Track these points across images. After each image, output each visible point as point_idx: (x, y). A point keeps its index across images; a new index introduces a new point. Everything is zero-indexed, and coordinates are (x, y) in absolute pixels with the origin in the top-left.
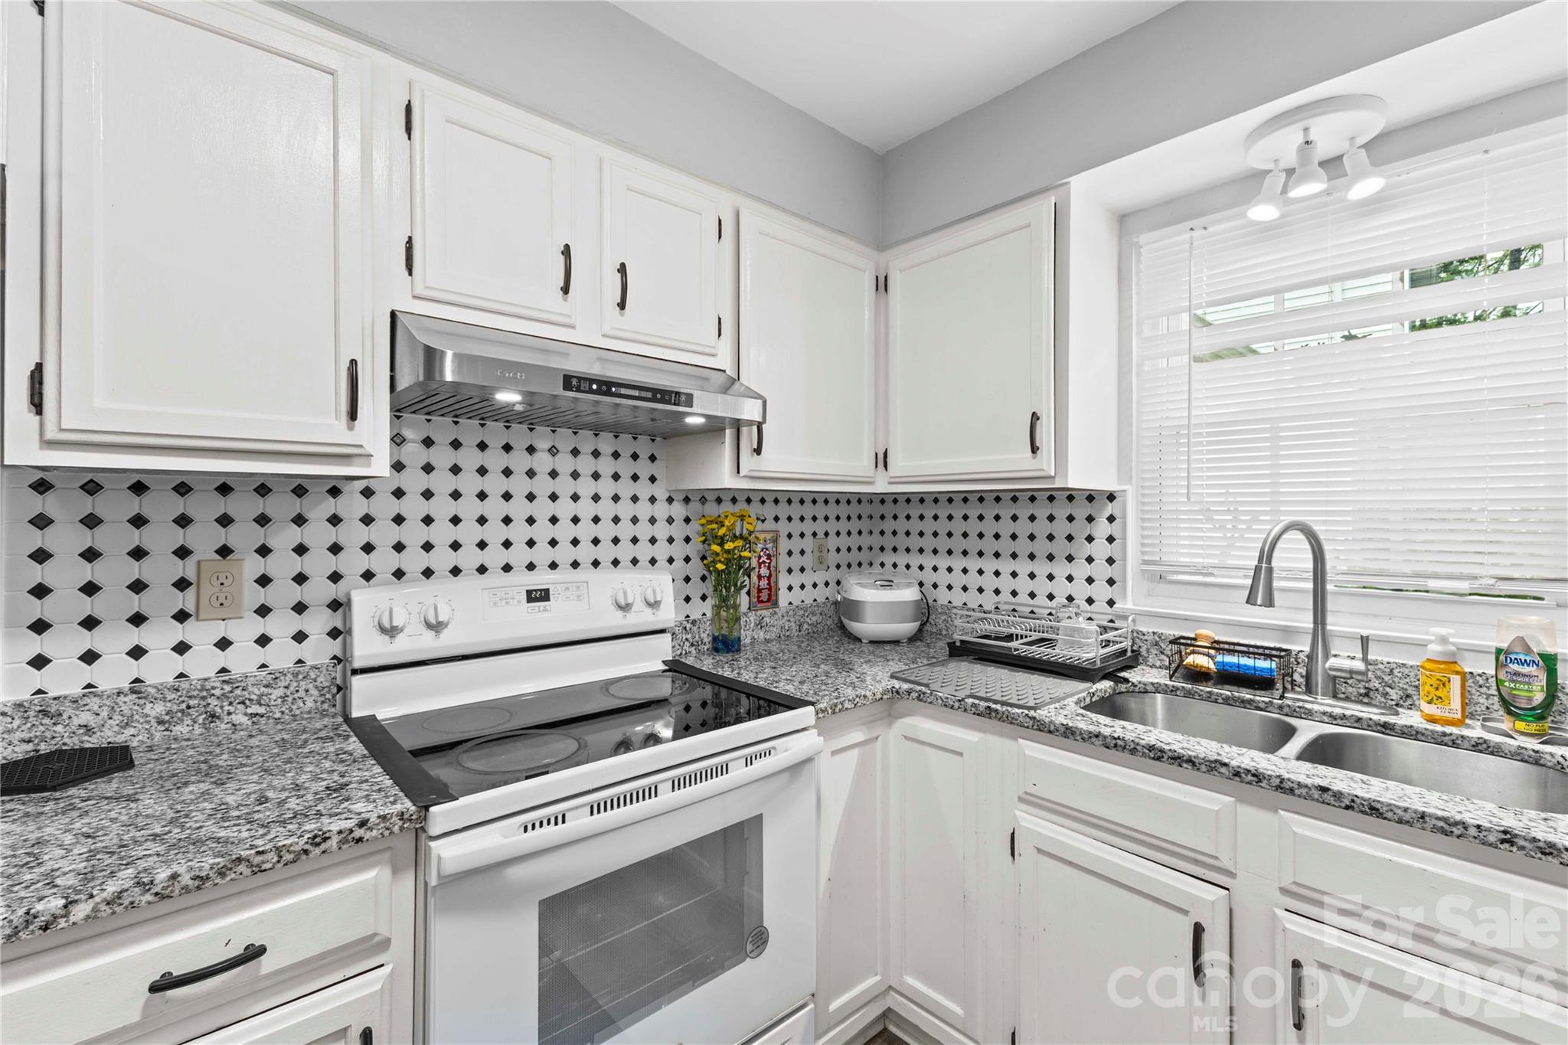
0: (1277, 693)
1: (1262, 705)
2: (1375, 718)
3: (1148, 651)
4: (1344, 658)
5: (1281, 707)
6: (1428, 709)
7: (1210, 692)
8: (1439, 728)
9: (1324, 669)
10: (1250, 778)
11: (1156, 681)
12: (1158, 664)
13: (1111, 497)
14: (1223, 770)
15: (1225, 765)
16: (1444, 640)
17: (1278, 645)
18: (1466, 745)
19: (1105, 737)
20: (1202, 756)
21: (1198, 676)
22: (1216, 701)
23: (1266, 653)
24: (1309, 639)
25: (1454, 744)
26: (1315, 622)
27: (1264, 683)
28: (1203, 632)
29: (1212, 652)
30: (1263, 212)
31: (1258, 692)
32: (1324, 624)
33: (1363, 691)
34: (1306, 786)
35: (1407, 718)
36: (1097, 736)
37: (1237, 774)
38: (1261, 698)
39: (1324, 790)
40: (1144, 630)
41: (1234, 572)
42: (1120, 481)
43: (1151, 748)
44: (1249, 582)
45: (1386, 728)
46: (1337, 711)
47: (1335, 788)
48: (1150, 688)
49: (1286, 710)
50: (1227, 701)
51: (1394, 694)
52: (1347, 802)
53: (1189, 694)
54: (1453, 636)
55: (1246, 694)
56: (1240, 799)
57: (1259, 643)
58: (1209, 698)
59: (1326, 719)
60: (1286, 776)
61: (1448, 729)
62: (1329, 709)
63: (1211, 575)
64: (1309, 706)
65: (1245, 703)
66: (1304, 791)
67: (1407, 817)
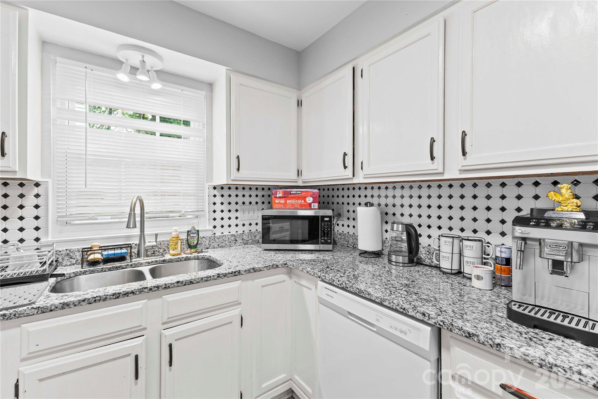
0: (129, 261)
1: (124, 267)
2: (161, 259)
3: (63, 259)
4: (150, 242)
5: (131, 265)
6: (172, 252)
7: (102, 268)
8: (177, 257)
9: (144, 248)
10: (155, 288)
11: (75, 271)
12: (69, 264)
13: (37, 185)
14: (146, 290)
15: (146, 288)
16: (176, 231)
17: (124, 243)
18: (183, 259)
19: (89, 299)
20: (137, 288)
21: (94, 263)
22: (105, 271)
23: (121, 247)
24: (138, 238)
25: (181, 260)
26: (141, 232)
27: (122, 258)
28: (96, 244)
29: (100, 251)
30: (123, 77)
31: (122, 262)
32: (144, 232)
33: (153, 252)
34: (173, 283)
35: (168, 257)
36: (84, 301)
37: (151, 289)
38: (123, 264)
39: (178, 282)
40: (60, 249)
41: (106, 217)
42: (42, 176)
43: (114, 294)
44: (127, 220)
45: (164, 261)
46: (150, 261)
47: (181, 280)
48: (72, 275)
49: (133, 265)
50: (110, 269)
51: (161, 251)
52: (184, 283)
53: (92, 272)
54: (178, 229)
55: (117, 264)
56: (149, 299)
57: (117, 244)
58: (102, 270)
59: (147, 264)
60: (167, 283)
61: (179, 256)
62: (147, 261)
63: (97, 219)
64: (141, 262)
65: (117, 268)
66: (172, 285)
67: (199, 280)
